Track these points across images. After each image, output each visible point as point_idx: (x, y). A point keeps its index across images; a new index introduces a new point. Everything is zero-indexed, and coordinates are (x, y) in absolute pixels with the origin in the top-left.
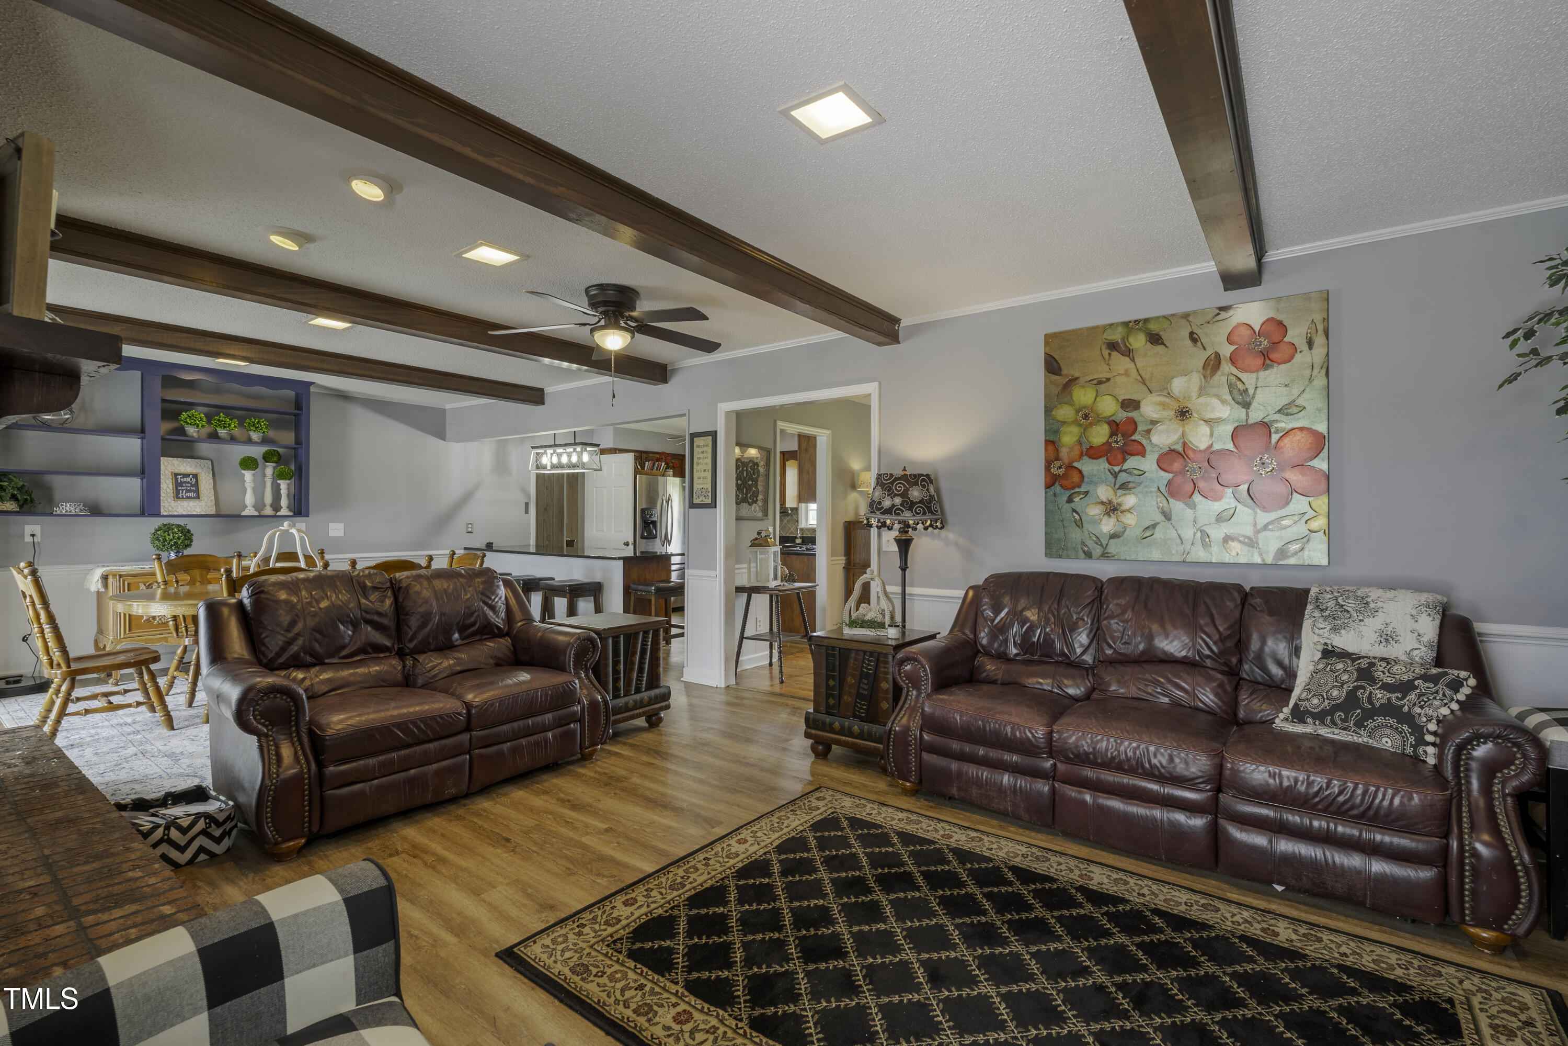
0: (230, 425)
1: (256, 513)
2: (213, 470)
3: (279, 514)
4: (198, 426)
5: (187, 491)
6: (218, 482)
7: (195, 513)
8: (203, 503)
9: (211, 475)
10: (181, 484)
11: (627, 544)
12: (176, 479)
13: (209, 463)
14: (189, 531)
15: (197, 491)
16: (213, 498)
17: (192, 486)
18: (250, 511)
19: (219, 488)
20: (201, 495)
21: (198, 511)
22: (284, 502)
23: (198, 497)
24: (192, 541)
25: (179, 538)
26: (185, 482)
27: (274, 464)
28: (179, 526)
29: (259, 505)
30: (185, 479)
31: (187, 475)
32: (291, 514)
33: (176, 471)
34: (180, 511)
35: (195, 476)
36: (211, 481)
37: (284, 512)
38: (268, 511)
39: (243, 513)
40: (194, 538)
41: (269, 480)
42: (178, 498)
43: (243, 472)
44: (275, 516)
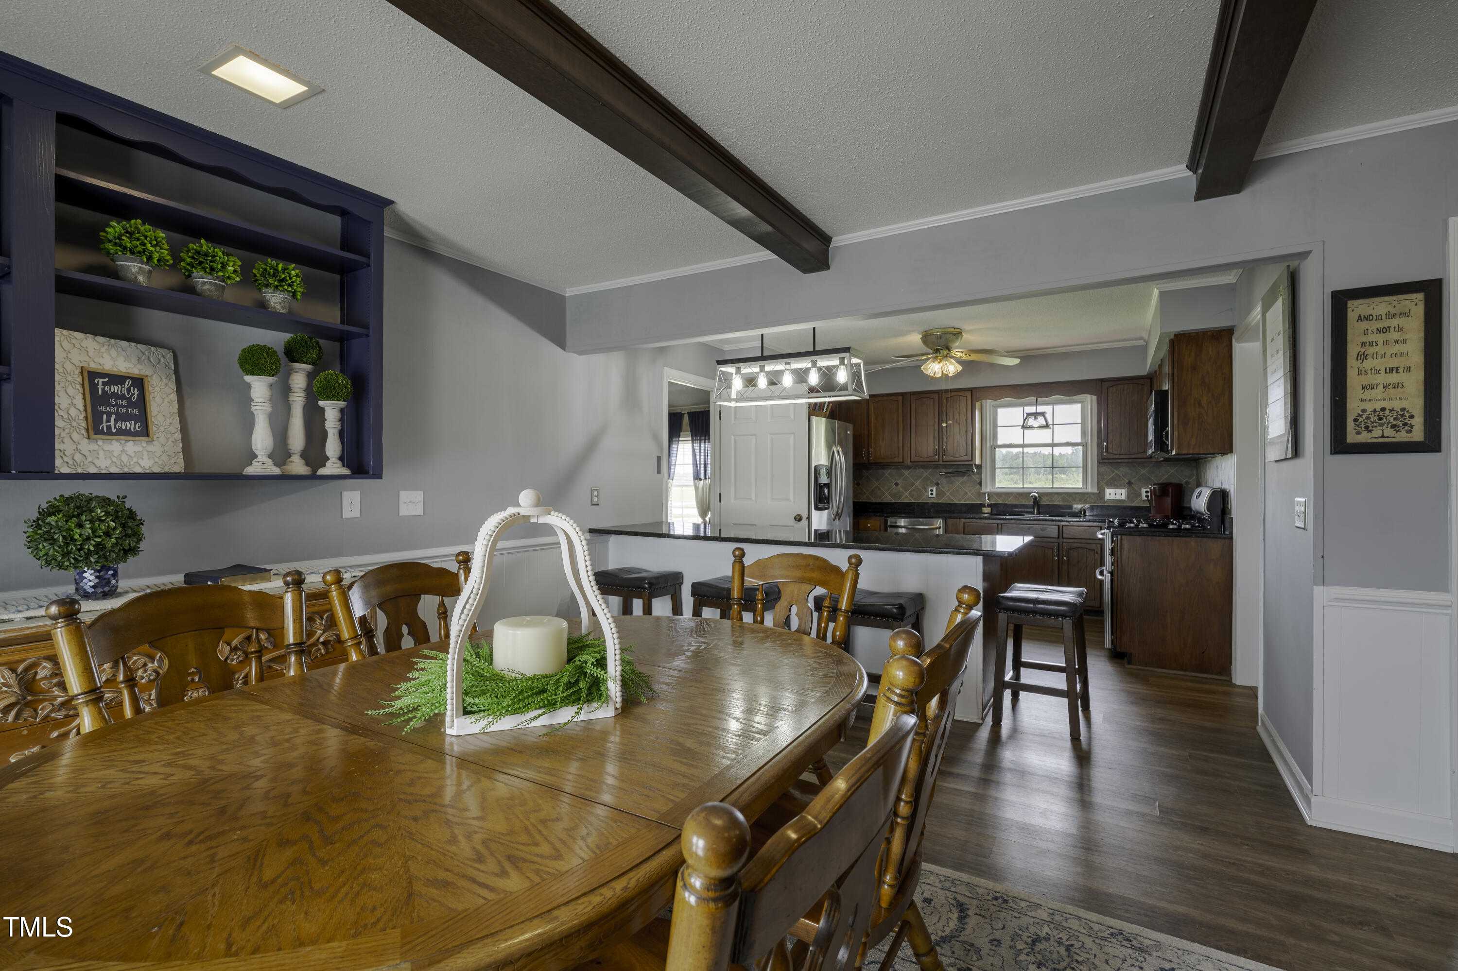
0: (224, 266)
1: (276, 471)
2: (176, 372)
3: (321, 471)
4: (150, 258)
5: (120, 418)
6: (188, 403)
7: (138, 470)
8: (156, 447)
9: (173, 385)
10: (105, 399)
11: (799, 518)
12: (93, 387)
13: (169, 356)
14: (132, 514)
15: (143, 418)
16: (178, 435)
17: (131, 404)
18: (262, 466)
19: (189, 413)
20: (152, 429)
21: (146, 464)
22: (333, 447)
23: (145, 432)
24: (139, 538)
25: (108, 534)
26: (115, 395)
27: (308, 367)
28: (105, 502)
29: (281, 454)
30: (115, 389)
31: (117, 379)
32: (346, 471)
33: (93, 366)
34: (103, 464)
35: (139, 382)
36: (174, 396)
37: (333, 467)
38: (297, 466)
39: (250, 471)
40: (144, 529)
41: (298, 400)
42: (98, 431)
43: (248, 378)
44: (313, 477)
